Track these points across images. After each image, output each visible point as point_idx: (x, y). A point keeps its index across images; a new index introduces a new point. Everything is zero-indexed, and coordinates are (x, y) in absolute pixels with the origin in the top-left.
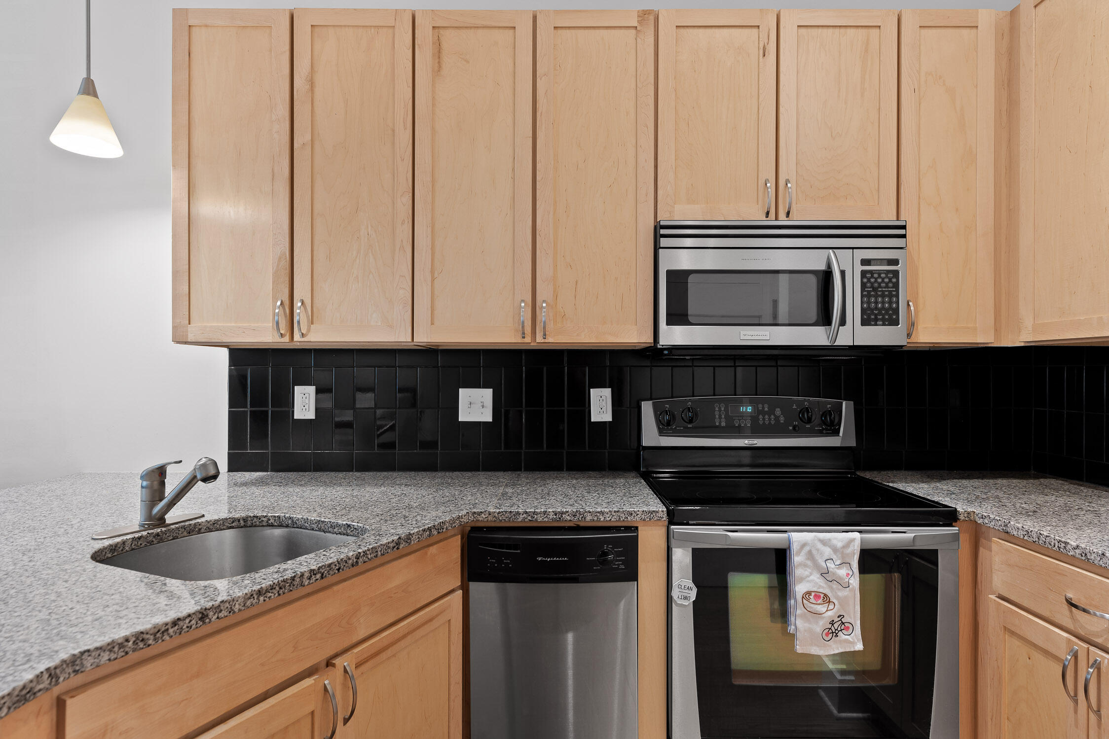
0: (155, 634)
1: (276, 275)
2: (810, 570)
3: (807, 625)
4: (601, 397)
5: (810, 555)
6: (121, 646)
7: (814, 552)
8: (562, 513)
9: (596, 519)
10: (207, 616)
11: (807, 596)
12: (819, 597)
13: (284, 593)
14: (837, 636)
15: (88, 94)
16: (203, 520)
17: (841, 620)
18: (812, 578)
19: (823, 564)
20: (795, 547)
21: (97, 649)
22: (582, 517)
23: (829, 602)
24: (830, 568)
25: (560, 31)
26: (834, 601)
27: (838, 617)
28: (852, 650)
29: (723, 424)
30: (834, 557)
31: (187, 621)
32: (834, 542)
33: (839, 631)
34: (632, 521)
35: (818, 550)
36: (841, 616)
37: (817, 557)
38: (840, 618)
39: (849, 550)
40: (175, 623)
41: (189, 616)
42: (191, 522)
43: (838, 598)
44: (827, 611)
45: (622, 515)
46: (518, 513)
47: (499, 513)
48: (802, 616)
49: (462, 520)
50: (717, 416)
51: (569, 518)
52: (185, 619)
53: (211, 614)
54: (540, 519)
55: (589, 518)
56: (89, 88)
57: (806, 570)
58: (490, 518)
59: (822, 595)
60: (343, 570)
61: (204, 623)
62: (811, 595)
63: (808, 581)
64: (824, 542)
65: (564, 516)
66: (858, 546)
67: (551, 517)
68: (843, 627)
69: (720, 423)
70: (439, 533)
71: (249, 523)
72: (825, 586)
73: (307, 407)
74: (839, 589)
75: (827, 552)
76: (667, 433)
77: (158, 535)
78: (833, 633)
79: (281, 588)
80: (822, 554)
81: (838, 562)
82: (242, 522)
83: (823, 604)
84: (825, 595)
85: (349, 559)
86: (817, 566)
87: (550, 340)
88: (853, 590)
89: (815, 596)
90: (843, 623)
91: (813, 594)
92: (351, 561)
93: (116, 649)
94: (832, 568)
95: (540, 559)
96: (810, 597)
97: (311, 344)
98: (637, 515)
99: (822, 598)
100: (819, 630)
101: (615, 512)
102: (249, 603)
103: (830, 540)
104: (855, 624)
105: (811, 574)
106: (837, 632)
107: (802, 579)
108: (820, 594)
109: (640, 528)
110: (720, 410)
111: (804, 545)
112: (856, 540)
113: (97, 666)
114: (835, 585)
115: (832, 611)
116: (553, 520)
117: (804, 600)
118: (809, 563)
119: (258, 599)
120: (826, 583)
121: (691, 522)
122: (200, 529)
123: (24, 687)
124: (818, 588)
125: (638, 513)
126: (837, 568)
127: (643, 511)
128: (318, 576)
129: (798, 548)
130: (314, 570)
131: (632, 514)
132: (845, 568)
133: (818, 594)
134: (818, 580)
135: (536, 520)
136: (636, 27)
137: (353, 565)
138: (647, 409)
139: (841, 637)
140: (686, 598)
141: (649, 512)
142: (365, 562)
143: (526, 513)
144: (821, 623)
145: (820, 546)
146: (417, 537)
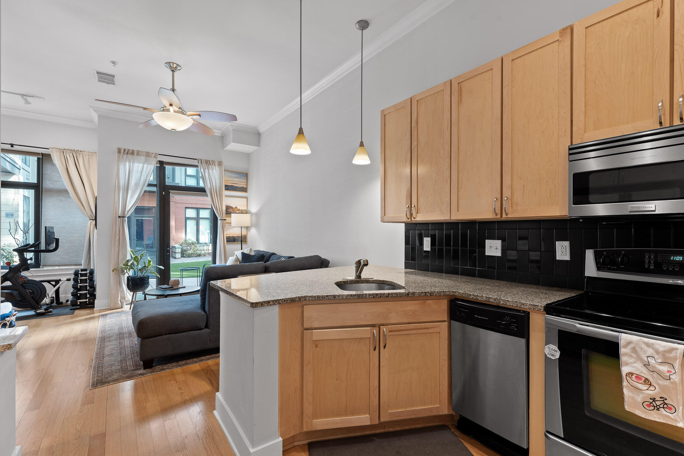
0: (322, 297)
1: (407, 196)
2: (634, 360)
3: (631, 394)
4: (562, 246)
5: (634, 350)
6: (314, 297)
7: (638, 349)
8: (490, 298)
9: (505, 303)
10: (336, 297)
11: (630, 375)
12: (641, 379)
13: (360, 298)
14: (658, 409)
15: (361, 146)
16: (373, 279)
17: (663, 401)
18: (635, 365)
19: (646, 359)
20: (622, 343)
21: (309, 296)
22: (499, 302)
23: (651, 385)
24: (651, 362)
25: (515, 61)
26: (656, 385)
27: (660, 398)
28: (674, 424)
29: (652, 267)
30: (656, 356)
31: (330, 297)
32: (657, 347)
33: (660, 407)
34: (523, 308)
35: (642, 349)
36: (663, 398)
37: (641, 353)
38: (662, 399)
39: (672, 355)
40: (327, 296)
41: (331, 295)
42: (370, 279)
43: (658, 384)
44: (647, 389)
45: (519, 304)
46: (470, 295)
47: (463, 293)
48: (626, 387)
49: (446, 293)
50: (647, 262)
51: (492, 301)
52: (329, 296)
53: (337, 297)
54: (480, 299)
55: (502, 302)
56: (362, 145)
57: (631, 359)
58: (459, 295)
59: (643, 379)
60: (382, 297)
61: (335, 299)
62: (633, 375)
63: (631, 366)
64: (648, 345)
65: (490, 299)
66: (680, 354)
67: (484, 299)
68: (665, 406)
69: (649, 266)
70: (431, 295)
71: (384, 283)
72: (647, 373)
73: (428, 245)
74: (660, 379)
75: (650, 351)
76: (605, 270)
77: (357, 281)
78: (655, 407)
79: (358, 296)
80: (645, 352)
81: (660, 361)
82: (382, 282)
83: (644, 384)
84: (646, 379)
85: (385, 294)
86: (639, 359)
87: (509, 216)
88: (674, 383)
89: (636, 377)
90: (666, 404)
91: (635, 375)
92: (385, 295)
93: (313, 298)
94: (653, 363)
95: (476, 316)
96: (633, 376)
97: (416, 221)
98: (527, 305)
99: (643, 380)
100: (639, 400)
101: (515, 302)
102: (348, 297)
103: (653, 344)
104: (679, 409)
105: (635, 362)
106: (658, 407)
107: (627, 364)
108: (642, 377)
109: (530, 313)
110: (650, 257)
111: (629, 343)
112: (678, 350)
113: (309, 300)
114: (655, 375)
115: (652, 391)
116: (485, 301)
117: (627, 377)
118: (634, 355)
119: (351, 297)
120: (648, 372)
121: (561, 315)
122: (370, 282)
123: (293, 298)
124: (640, 373)
125: (527, 304)
126: (658, 364)
127: (530, 304)
128: (372, 296)
129: (625, 343)
130: (370, 294)
131: (524, 304)
132: (667, 366)
133: (638, 376)
134: (640, 368)
135: (478, 299)
136: (559, 40)
137: (386, 297)
138: (590, 255)
139: (662, 412)
140: (553, 355)
141: (533, 305)
142: (392, 297)
143: (474, 295)
144: (641, 396)
145: (643, 346)
146: (418, 294)
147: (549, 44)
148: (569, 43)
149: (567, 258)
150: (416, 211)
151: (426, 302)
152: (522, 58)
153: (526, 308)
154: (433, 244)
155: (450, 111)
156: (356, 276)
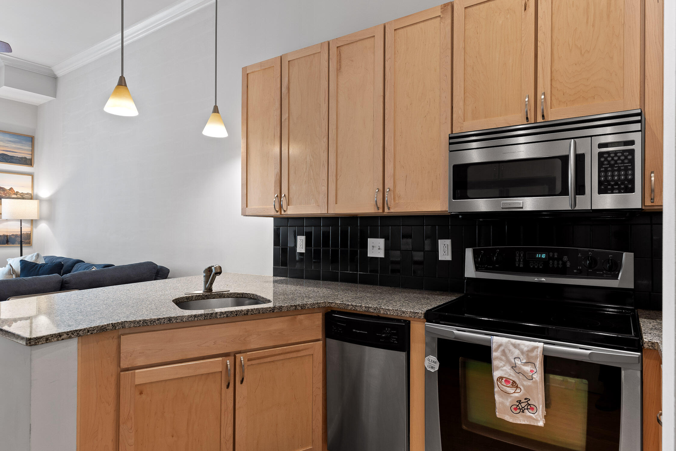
0: (150, 322)
1: (275, 182)
2: (504, 363)
3: (501, 399)
4: (445, 245)
5: (504, 353)
6: (138, 322)
7: (507, 351)
8: (369, 308)
9: (385, 313)
10: (171, 320)
11: (500, 380)
12: (509, 382)
13: (207, 319)
14: (523, 412)
15: (215, 112)
16: (228, 292)
17: (527, 402)
18: (504, 368)
19: (513, 361)
20: (494, 346)
21: (130, 321)
22: (379, 311)
23: (517, 387)
24: (517, 363)
25: (398, 31)
26: (521, 387)
27: (525, 399)
28: (536, 424)
29: (521, 266)
30: (521, 357)
31: (163, 320)
32: (522, 347)
33: (525, 409)
34: (404, 317)
35: (510, 350)
36: (527, 399)
37: (509, 355)
38: (526, 401)
39: (534, 354)
40: (158, 319)
41: (164, 318)
42: (224, 293)
43: (523, 386)
44: (514, 392)
45: (399, 313)
46: (348, 305)
47: (340, 304)
48: (498, 392)
49: (320, 305)
50: (517, 260)
51: (372, 311)
52: (162, 319)
53: (173, 319)
54: (358, 310)
55: (382, 312)
56: (216, 110)
57: (501, 362)
58: (336, 306)
59: (511, 382)
60: (239, 315)
61: (170, 322)
62: (503, 379)
63: (502, 370)
64: (515, 346)
65: (370, 309)
66: (540, 352)
67: (364, 309)
68: (529, 407)
69: (519, 265)
70: (302, 309)
71: (244, 296)
72: (514, 375)
73: (302, 246)
74: (524, 380)
75: (517, 352)
76: (482, 270)
77: (206, 295)
78: (520, 409)
79: (205, 316)
80: (512, 353)
81: (524, 361)
82: (241, 295)
83: (512, 387)
84: (514, 382)
85: (243, 311)
86: (508, 361)
87: (392, 210)
88: (536, 382)
89: (505, 381)
90: (530, 405)
91: (504, 379)
92: (243, 312)
93: (136, 323)
94: (519, 364)
95: (354, 330)
96: (503, 381)
97: (287, 215)
98: (407, 313)
99: (511, 383)
100: (508, 404)
101: (395, 310)
102: (190, 319)
103: (519, 345)
104: (539, 408)
105: (504, 366)
106: (523, 409)
107: (498, 368)
108: (510, 380)
109: (411, 322)
110: (520, 256)
111: (500, 345)
112: (539, 348)
113: (130, 327)
114: (521, 377)
115: (518, 394)
116: (365, 311)
117: (498, 382)
118: (503, 358)
119: (194, 318)
120: (515, 374)
121: (441, 322)
122: (224, 296)
123: (103, 326)
124: (509, 376)
125: (408, 312)
126: (523, 365)
127: (411, 312)
128: (225, 315)
129: (496, 347)
130: (223, 312)
131: (404, 313)
132: (530, 366)
133: (507, 379)
134: (509, 371)
135: (357, 310)
136: (440, 16)
137: (245, 314)
138: (469, 253)
139: (526, 413)
140: (432, 368)
141: (414, 312)
142: (252, 314)
143: (352, 305)
144: (510, 400)
145: (511, 348)
146: (286, 308)
147: (431, 19)
148: (449, 21)
149: (449, 258)
150: (287, 202)
151: (296, 318)
152: (405, 29)
153: (406, 316)
154: (308, 243)
155: (327, 80)
156: (206, 288)
